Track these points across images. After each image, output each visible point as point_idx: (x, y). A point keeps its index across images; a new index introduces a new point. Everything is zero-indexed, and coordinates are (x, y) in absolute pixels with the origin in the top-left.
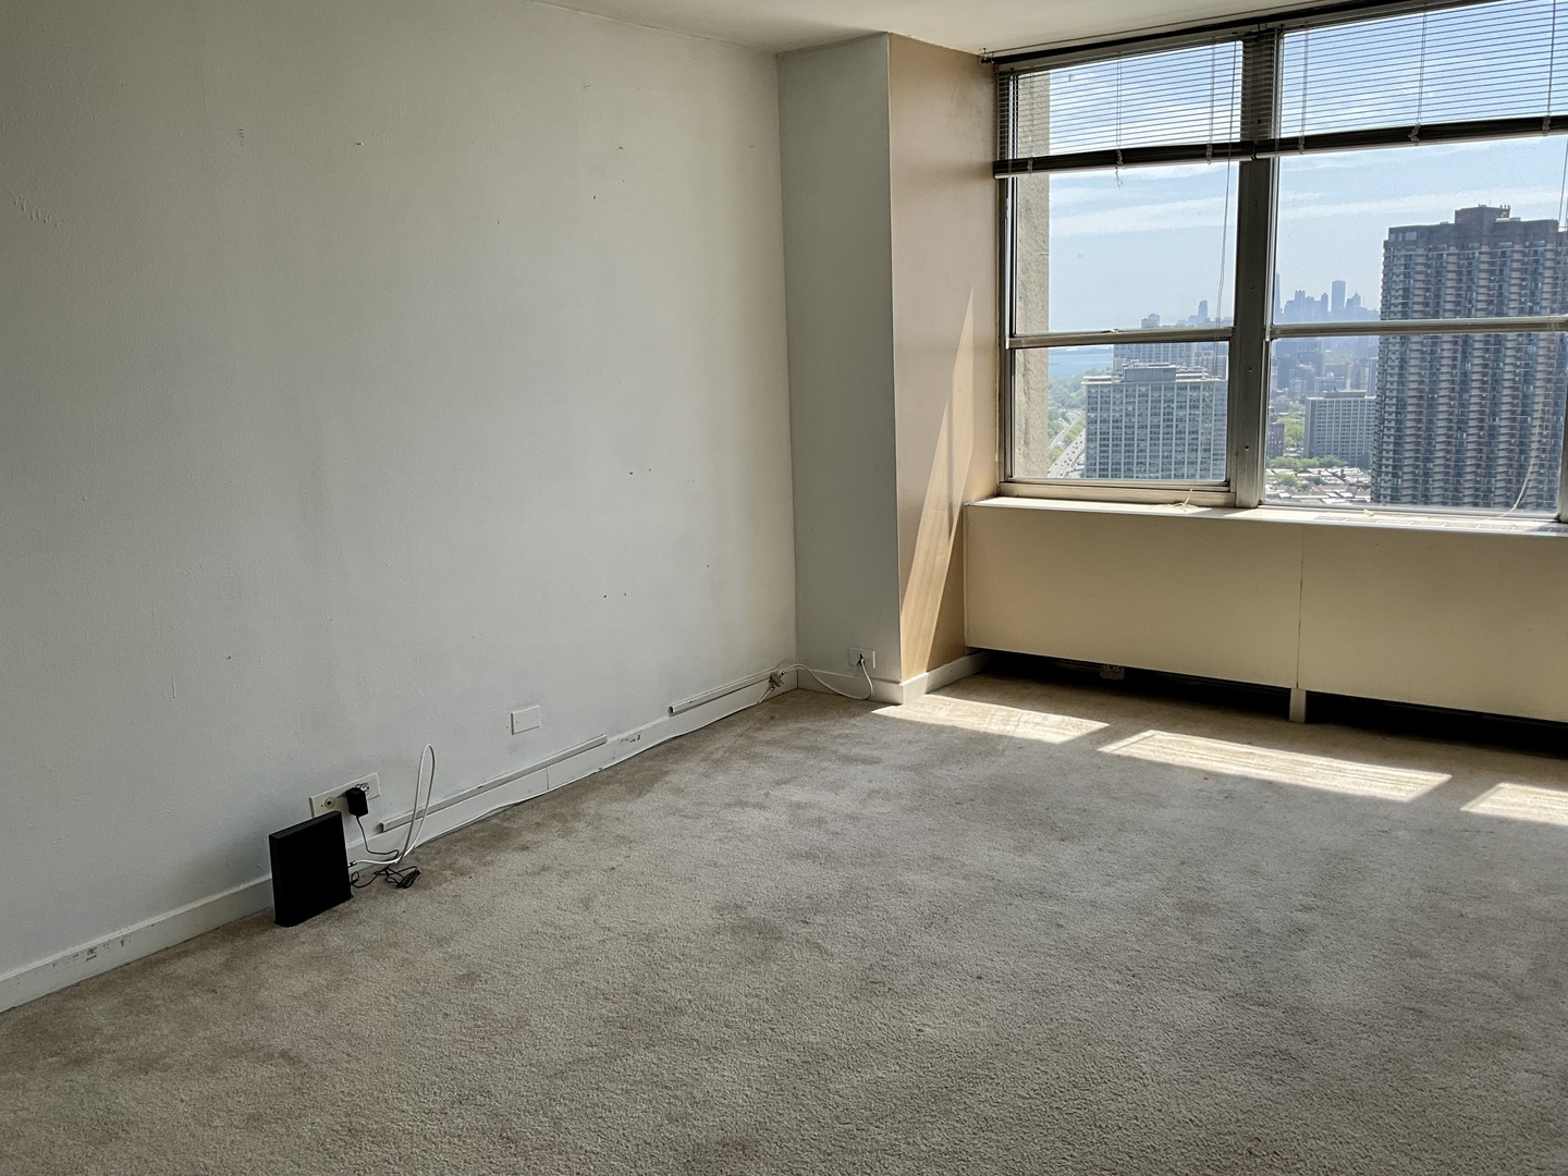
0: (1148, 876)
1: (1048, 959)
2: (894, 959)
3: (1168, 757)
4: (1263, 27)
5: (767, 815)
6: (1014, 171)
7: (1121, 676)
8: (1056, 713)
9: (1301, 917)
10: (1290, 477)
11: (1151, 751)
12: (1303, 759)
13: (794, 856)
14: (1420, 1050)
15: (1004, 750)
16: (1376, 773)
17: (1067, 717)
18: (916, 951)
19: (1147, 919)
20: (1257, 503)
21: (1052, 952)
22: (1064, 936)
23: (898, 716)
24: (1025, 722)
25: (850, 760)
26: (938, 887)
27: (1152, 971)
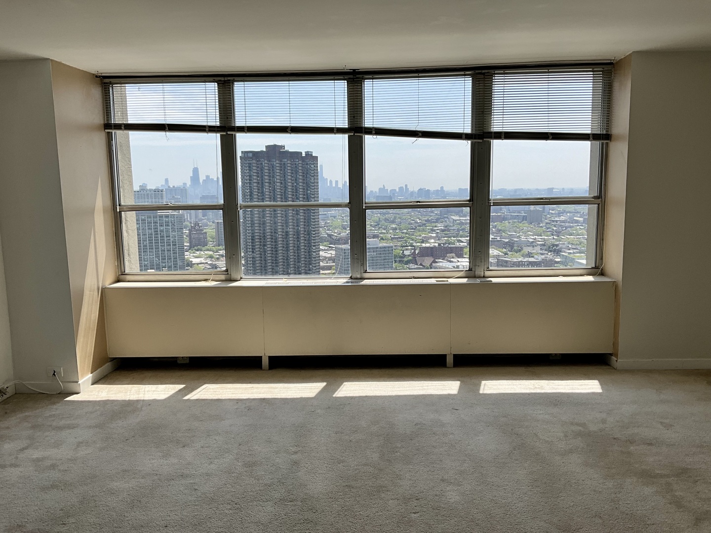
0: (227, 455)
1: (195, 507)
2: (120, 530)
3: (218, 396)
4: (226, 79)
5: (20, 469)
6: (115, 129)
7: (188, 361)
8: (161, 384)
9: (294, 457)
10: (211, 255)
11: (210, 394)
12: (273, 386)
13: (44, 489)
14: (354, 503)
15: (142, 407)
16: (302, 387)
17: (168, 385)
18: (130, 522)
19: (233, 475)
20: (239, 278)
21: (197, 503)
22: (199, 494)
23: (80, 400)
24: (148, 391)
25: (60, 428)
26: (130, 486)
27: (243, 499)
